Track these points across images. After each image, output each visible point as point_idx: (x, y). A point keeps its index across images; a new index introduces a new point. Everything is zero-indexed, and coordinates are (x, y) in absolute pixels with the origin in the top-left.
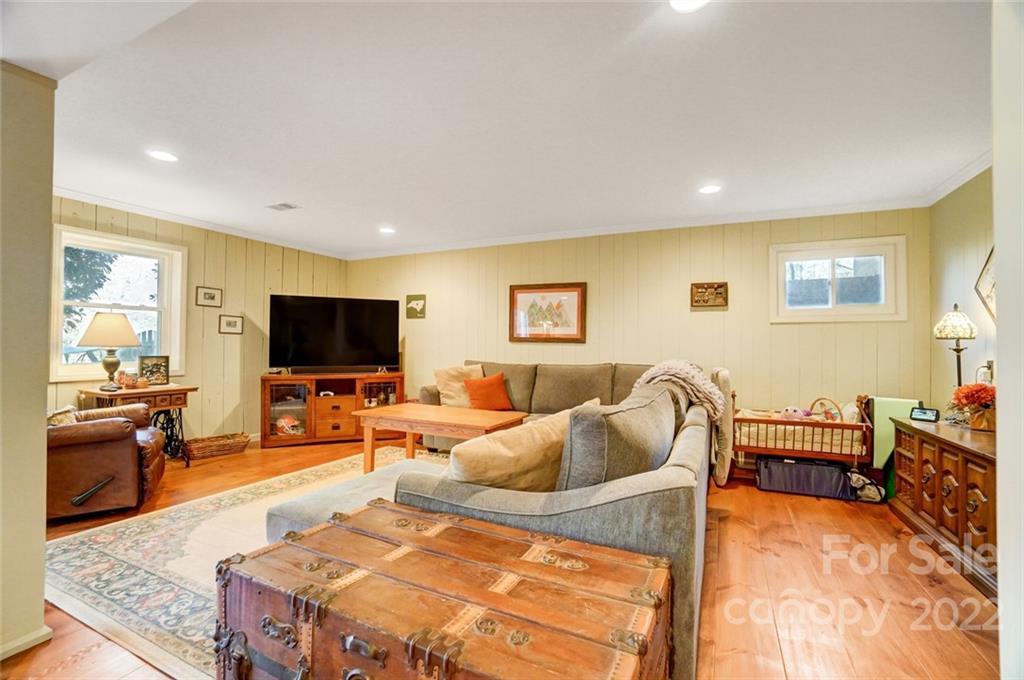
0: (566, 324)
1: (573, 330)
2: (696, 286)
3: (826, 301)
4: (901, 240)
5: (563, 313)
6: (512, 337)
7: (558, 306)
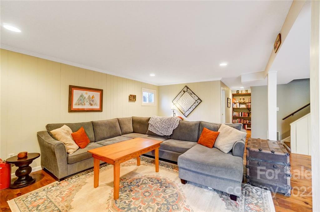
1: (98, 107)
2: (130, 95)
4: (156, 91)
6: (71, 110)
7: (93, 97)
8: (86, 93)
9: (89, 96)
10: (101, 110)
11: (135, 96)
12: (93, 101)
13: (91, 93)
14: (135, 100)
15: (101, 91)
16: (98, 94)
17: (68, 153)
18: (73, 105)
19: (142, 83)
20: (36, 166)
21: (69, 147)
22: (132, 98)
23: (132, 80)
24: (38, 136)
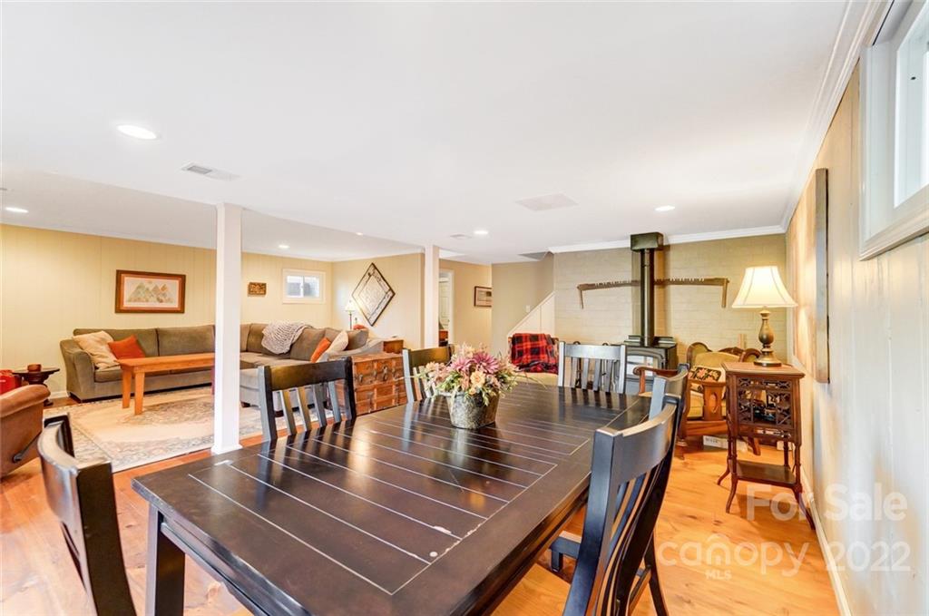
0: (169, 300)
1: (175, 305)
2: (251, 284)
3: (298, 293)
4: (324, 273)
5: (167, 293)
6: (119, 310)
7: (164, 288)
8: (150, 282)
9: (156, 288)
10: (181, 310)
11: (264, 285)
12: (164, 295)
13: (160, 282)
14: (265, 291)
15: (182, 278)
16: (175, 283)
17: (97, 368)
18: (125, 300)
19: (282, 258)
20: (59, 390)
21: (100, 359)
22: (258, 289)
23: (258, 255)
24: (61, 346)
